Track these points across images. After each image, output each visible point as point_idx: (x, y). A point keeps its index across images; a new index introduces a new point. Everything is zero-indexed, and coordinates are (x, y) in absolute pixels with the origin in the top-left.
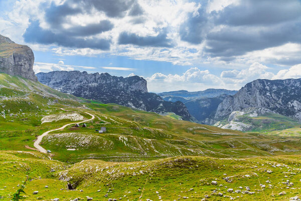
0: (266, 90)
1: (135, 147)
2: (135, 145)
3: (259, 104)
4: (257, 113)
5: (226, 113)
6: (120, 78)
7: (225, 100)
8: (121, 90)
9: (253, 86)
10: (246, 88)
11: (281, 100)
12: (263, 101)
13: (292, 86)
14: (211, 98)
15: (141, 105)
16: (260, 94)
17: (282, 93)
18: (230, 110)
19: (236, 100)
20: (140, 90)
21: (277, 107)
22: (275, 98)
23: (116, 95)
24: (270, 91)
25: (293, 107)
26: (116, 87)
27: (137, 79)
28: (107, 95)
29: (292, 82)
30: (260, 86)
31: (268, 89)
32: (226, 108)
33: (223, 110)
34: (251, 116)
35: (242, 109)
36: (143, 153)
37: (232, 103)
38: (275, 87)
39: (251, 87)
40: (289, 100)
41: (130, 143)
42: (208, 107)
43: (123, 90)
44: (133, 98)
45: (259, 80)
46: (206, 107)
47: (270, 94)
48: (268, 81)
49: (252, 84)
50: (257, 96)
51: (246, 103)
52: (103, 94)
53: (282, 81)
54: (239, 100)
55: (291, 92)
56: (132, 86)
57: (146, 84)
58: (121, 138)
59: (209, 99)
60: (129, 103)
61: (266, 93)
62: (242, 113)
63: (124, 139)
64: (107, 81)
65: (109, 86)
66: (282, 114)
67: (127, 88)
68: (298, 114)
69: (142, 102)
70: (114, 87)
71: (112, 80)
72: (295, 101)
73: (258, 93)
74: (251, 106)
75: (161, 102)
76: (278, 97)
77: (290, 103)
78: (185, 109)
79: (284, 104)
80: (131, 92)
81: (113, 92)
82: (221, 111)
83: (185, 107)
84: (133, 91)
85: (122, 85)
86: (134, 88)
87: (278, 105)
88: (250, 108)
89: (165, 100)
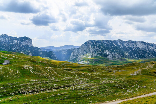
0: (94, 45)
1: (42, 73)
2: (40, 71)
3: (91, 52)
4: (91, 56)
5: (76, 57)
6: (14, 38)
7: (75, 50)
8: (16, 45)
9: (88, 43)
10: (85, 44)
11: (101, 50)
12: (93, 50)
13: (105, 43)
14: (67, 50)
15: (29, 53)
16: (92, 47)
17: (101, 47)
18: (77, 55)
19: (80, 51)
20: (28, 45)
21: (99, 53)
22: (98, 49)
23: (13, 48)
24: (96, 45)
25: (106, 53)
26: (12, 42)
27: (26, 38)
28: (6, 48)
29: (105, 41)
30: (92, 43)
31: (95, 45)
32: (75, 54)
33: (74, 55)
34: (88, 57)
35: (83, 54)
36: (52, 78)
37: (78, 52)
38: (98, 44)
39: (87, 44)
40: (104, 50)
41: (35, 70)
42: (66, 55)
43: (18, 45)
44: (24, 50)
45: (91, 40)
46: (65, 54)
47: (96, 47)
48: (95, 41)
49: (88, 42)
50: (90, 48)
51: (85, 52)
52: (3, 47)
53: (101, 41)
54: (82, 50)
55: (105, 46)
56: (23, 43)
57: (32, 41)
58: (26, 67)
59: (66, 50)
60: (22, 52)
61: (94, 47)
62: (84, 56)
63: (29, 68)
64: (6, 39)
65: (8, 42)
66: (102, 56)
67: (20, 44)
68: (108, 56)
69: (29, 52)
70: (11, 43)
71: (9, 39)
72: (107, 50)
73: (90, 47)
74: (88, 53)
75: (41, 52)
76: (99, 48)
77: (105, 51)
78: (54, 55)
79: (103, 52)
80: (22, 46)
81: (11, 46)
82: (73, 56)
83: (55, 54)
84: (24, 46)
85: (16, 42)
86: (24, 43)
87: (100, 52)
88: (87, 54)
89: (43, 51)
